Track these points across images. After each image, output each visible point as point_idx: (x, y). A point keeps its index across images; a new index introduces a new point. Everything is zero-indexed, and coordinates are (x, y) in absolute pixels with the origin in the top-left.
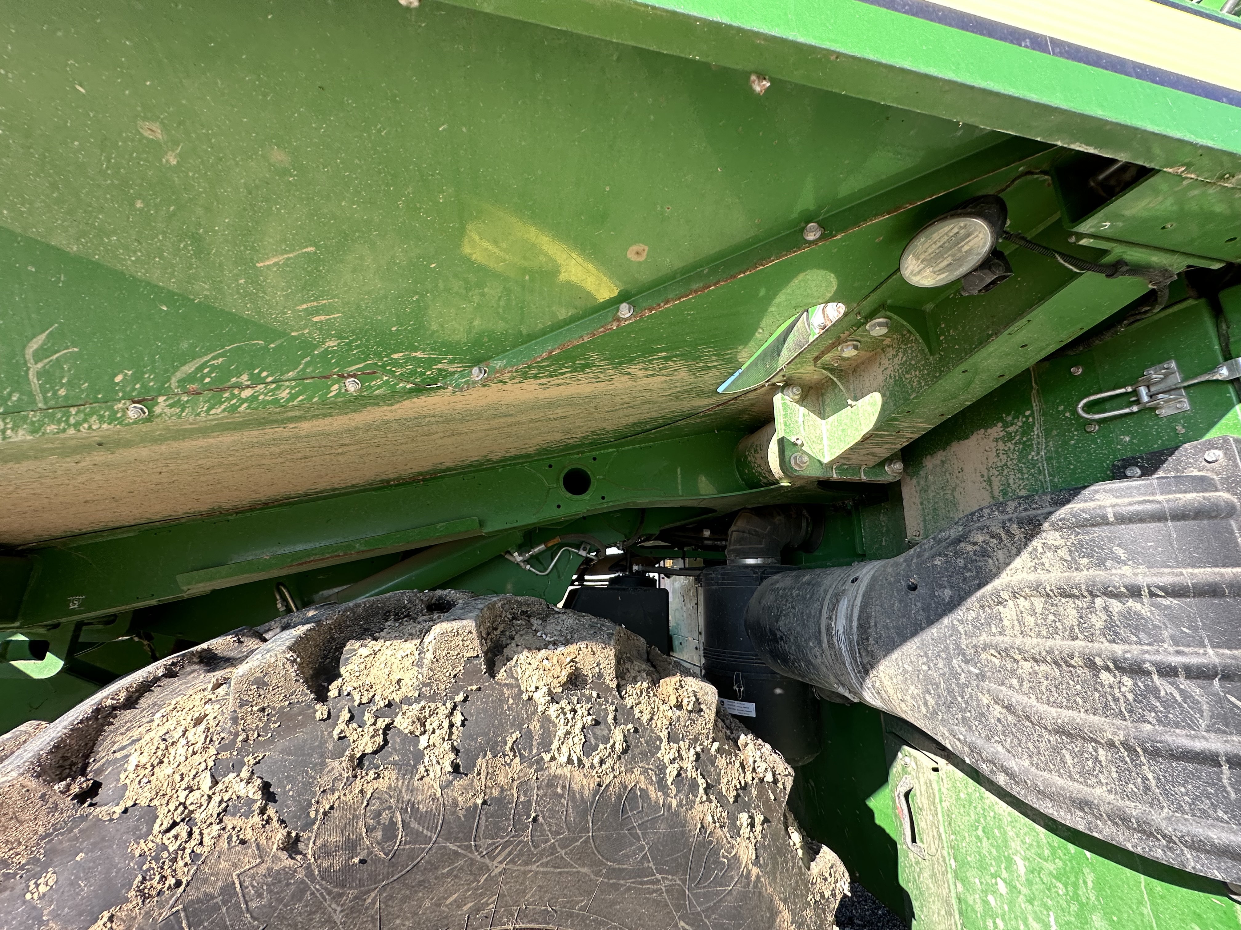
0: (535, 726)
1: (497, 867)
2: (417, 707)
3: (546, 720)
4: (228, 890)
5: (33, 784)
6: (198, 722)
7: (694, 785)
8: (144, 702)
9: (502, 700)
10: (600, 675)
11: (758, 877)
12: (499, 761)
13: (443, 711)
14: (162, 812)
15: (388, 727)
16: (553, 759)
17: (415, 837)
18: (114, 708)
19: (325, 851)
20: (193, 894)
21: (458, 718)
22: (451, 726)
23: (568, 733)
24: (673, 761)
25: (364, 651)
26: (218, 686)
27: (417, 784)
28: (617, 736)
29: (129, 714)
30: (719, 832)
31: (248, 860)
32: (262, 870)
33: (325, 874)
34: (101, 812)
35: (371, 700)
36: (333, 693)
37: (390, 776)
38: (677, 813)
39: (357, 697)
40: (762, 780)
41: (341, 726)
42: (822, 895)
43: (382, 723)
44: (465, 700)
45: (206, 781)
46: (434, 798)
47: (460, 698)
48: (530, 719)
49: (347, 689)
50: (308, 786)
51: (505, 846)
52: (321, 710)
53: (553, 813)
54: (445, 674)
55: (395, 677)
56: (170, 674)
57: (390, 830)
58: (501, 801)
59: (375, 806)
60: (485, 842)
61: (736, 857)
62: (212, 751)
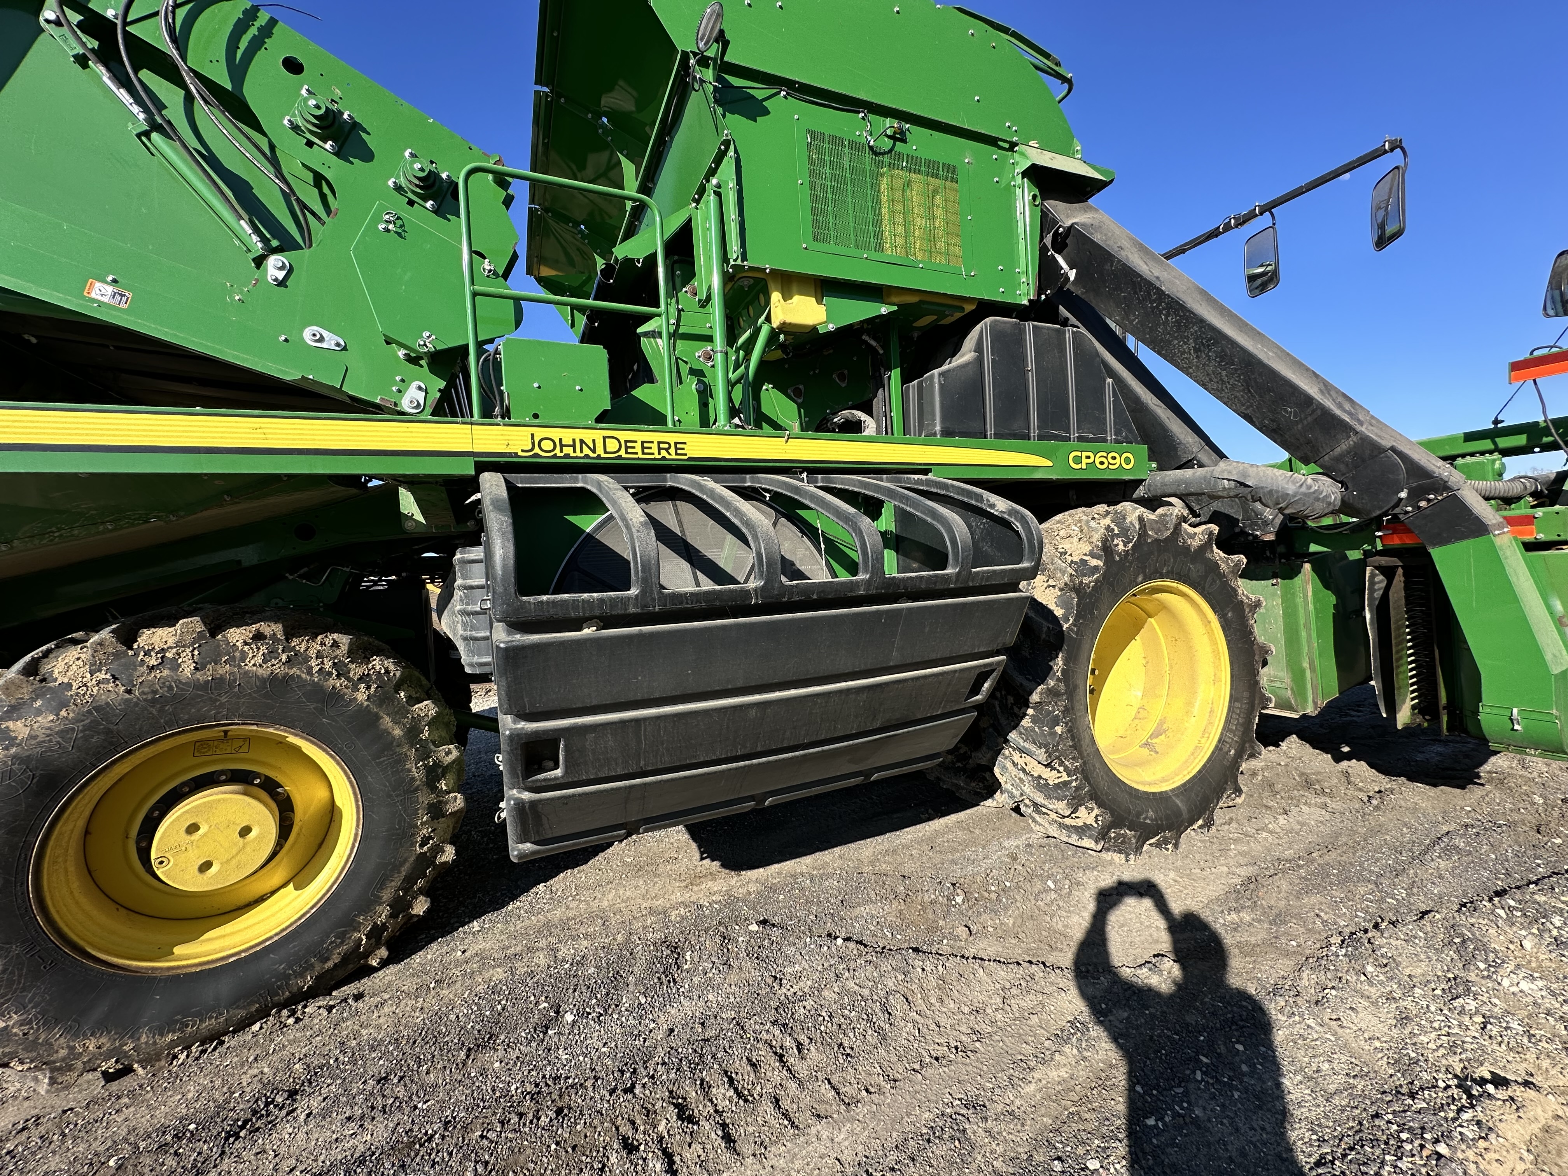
0: (237, 654)
1: (224, 699)
2: (175, 650)
3: (243, 652)
4: (107, 704)
5: (22, 677)
6: (78, 659)
7: (330, 674)
8: (51, 656)
9: (219, 646)
10: (274, 634)
11: (368, 705)
12: (218, 666)
13: (188, 650)
14: (74, 684)
15: (162, 657)
16: (246, 665)
17: (182, 690)
18: (38, 658)
19: (143, 693)
20: (94, 705)
21: (196, 652)
22: (193, 655)
23: (254, 656)
24: (317, 665)
25: (149, 632)
26: (81, 649)
27: (179, 673)
28: (284, 657)
29: (46, 660)
30: (345, 690)
31: (113, 696)
32: (119, 698)
33: (145, 700)
34: (51, 685)
35: (153, 648)
36: (135, 646)
37: (166, 672)
38: (317, 683)
39: (146, 647)
40: (379, 672)
41: (141, 657)
42: (419, 715)
43: (159, 655)
44: (200, 646)
45: (88, 675)
46: (188, 678)
47: (197, 645)
48: (234, 652)
49: (141, 645)
50: (131, 675)
51: (226, 693)
52: (131, 653)
53: (248, 682)
54: (188, 638)
55: (164, 640)
56: (57, 646)
57: (170, 688)
58: (222, 679)
59: (162, 680)
60: (216, 692)
61: (355, 699)
62: (87, 666)
